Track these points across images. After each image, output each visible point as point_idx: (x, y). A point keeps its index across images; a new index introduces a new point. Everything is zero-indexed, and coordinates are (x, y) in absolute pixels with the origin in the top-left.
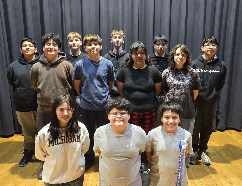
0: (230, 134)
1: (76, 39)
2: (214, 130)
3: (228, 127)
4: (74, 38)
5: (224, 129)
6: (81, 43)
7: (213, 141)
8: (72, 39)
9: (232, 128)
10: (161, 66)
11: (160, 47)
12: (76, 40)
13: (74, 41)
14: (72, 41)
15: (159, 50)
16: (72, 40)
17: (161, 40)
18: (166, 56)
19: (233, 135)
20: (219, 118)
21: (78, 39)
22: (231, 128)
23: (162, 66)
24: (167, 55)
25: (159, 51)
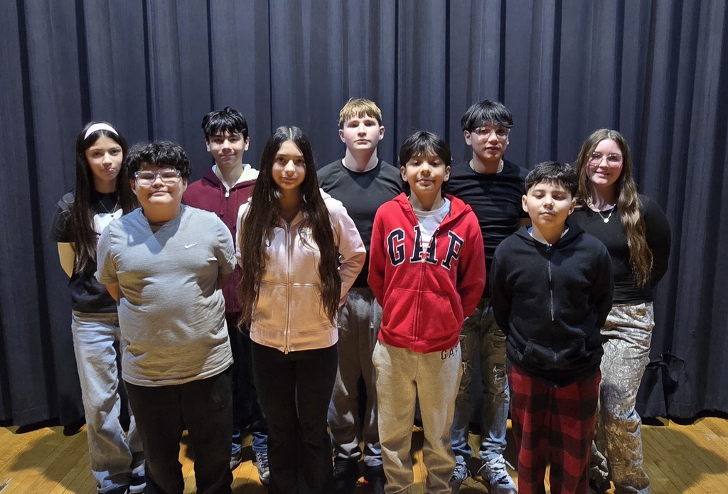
0: (715, 437)
1: (367, 118)
2: (660, 418)
3: (705, 408)
4: (361, 115)
5: (692, 415)
6: (381, 134)
7: (655, 462)
8: (356, 118)
9: (720, 412)
10: (498, 203)
11: (490, 140)
12: (368, 121)
13: (362, 125)
14: (355, 125)
15: (486, 149)
16: (355, 121)
17: (495, 116)
18: (510, 169)
19: (724, 439)
20: (675, 379)
21: (374, 120)
22: (716, 410)
23: (501, 203)
24: (510, 167)
25: (489, 153)
